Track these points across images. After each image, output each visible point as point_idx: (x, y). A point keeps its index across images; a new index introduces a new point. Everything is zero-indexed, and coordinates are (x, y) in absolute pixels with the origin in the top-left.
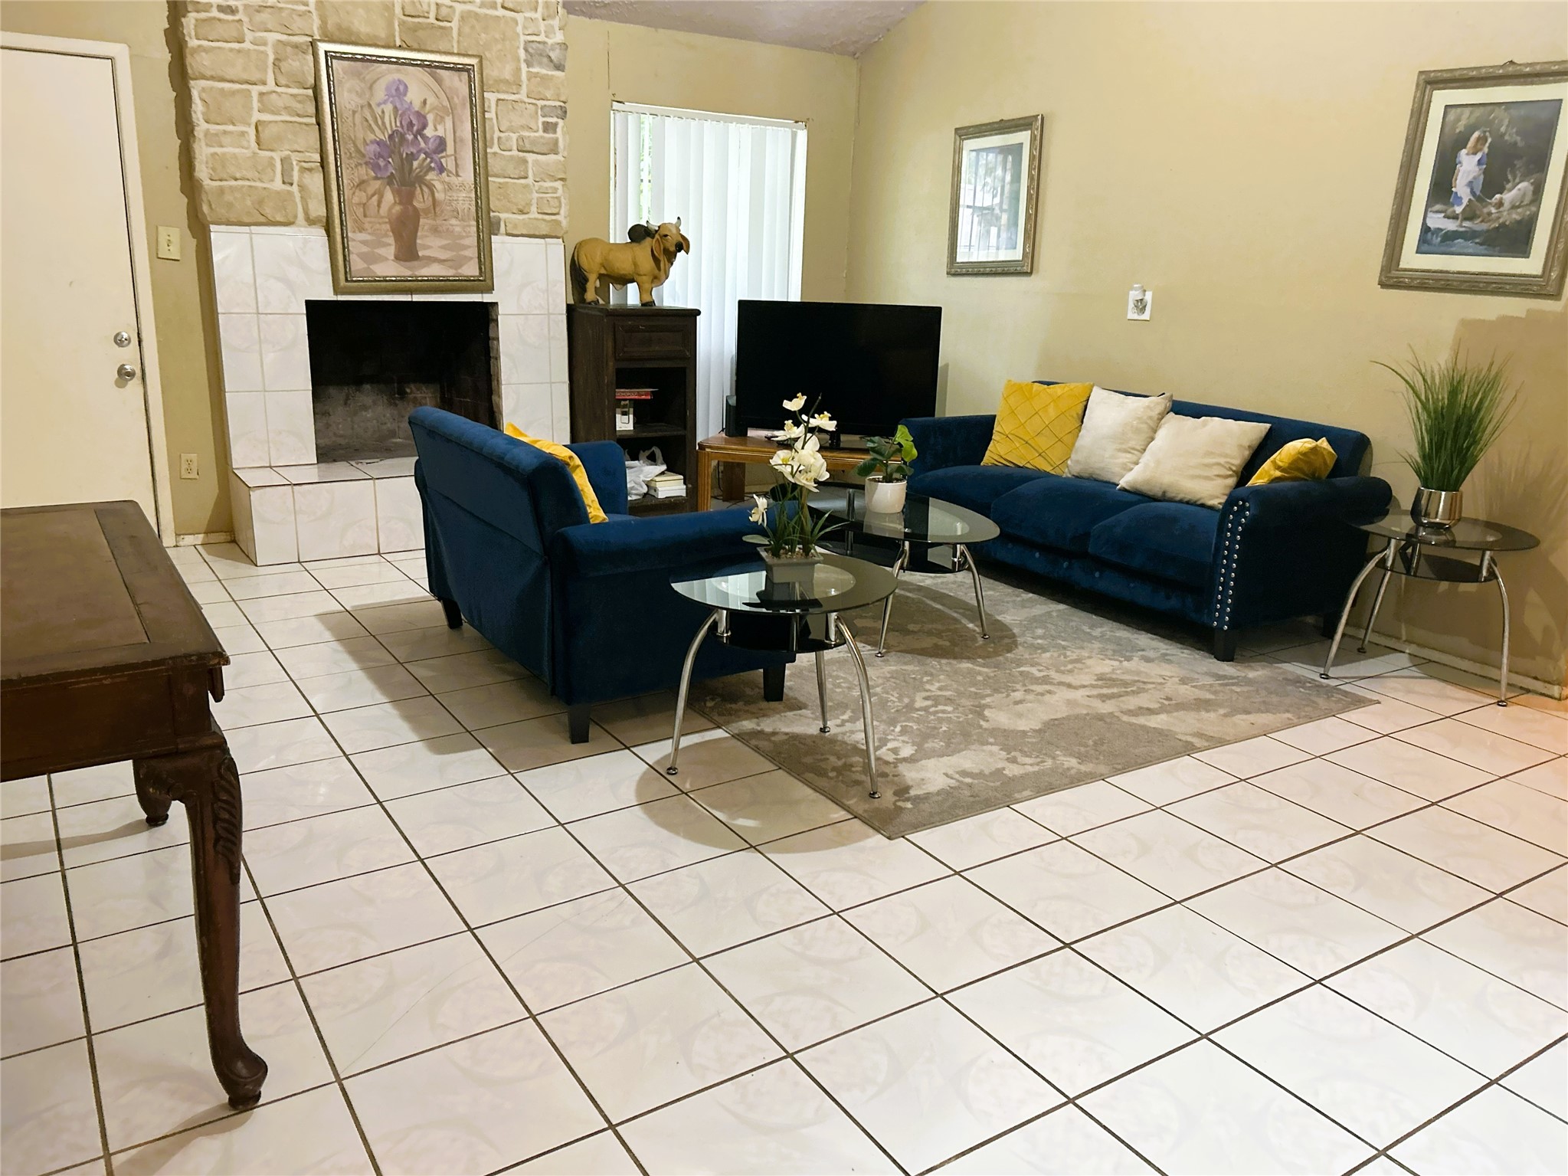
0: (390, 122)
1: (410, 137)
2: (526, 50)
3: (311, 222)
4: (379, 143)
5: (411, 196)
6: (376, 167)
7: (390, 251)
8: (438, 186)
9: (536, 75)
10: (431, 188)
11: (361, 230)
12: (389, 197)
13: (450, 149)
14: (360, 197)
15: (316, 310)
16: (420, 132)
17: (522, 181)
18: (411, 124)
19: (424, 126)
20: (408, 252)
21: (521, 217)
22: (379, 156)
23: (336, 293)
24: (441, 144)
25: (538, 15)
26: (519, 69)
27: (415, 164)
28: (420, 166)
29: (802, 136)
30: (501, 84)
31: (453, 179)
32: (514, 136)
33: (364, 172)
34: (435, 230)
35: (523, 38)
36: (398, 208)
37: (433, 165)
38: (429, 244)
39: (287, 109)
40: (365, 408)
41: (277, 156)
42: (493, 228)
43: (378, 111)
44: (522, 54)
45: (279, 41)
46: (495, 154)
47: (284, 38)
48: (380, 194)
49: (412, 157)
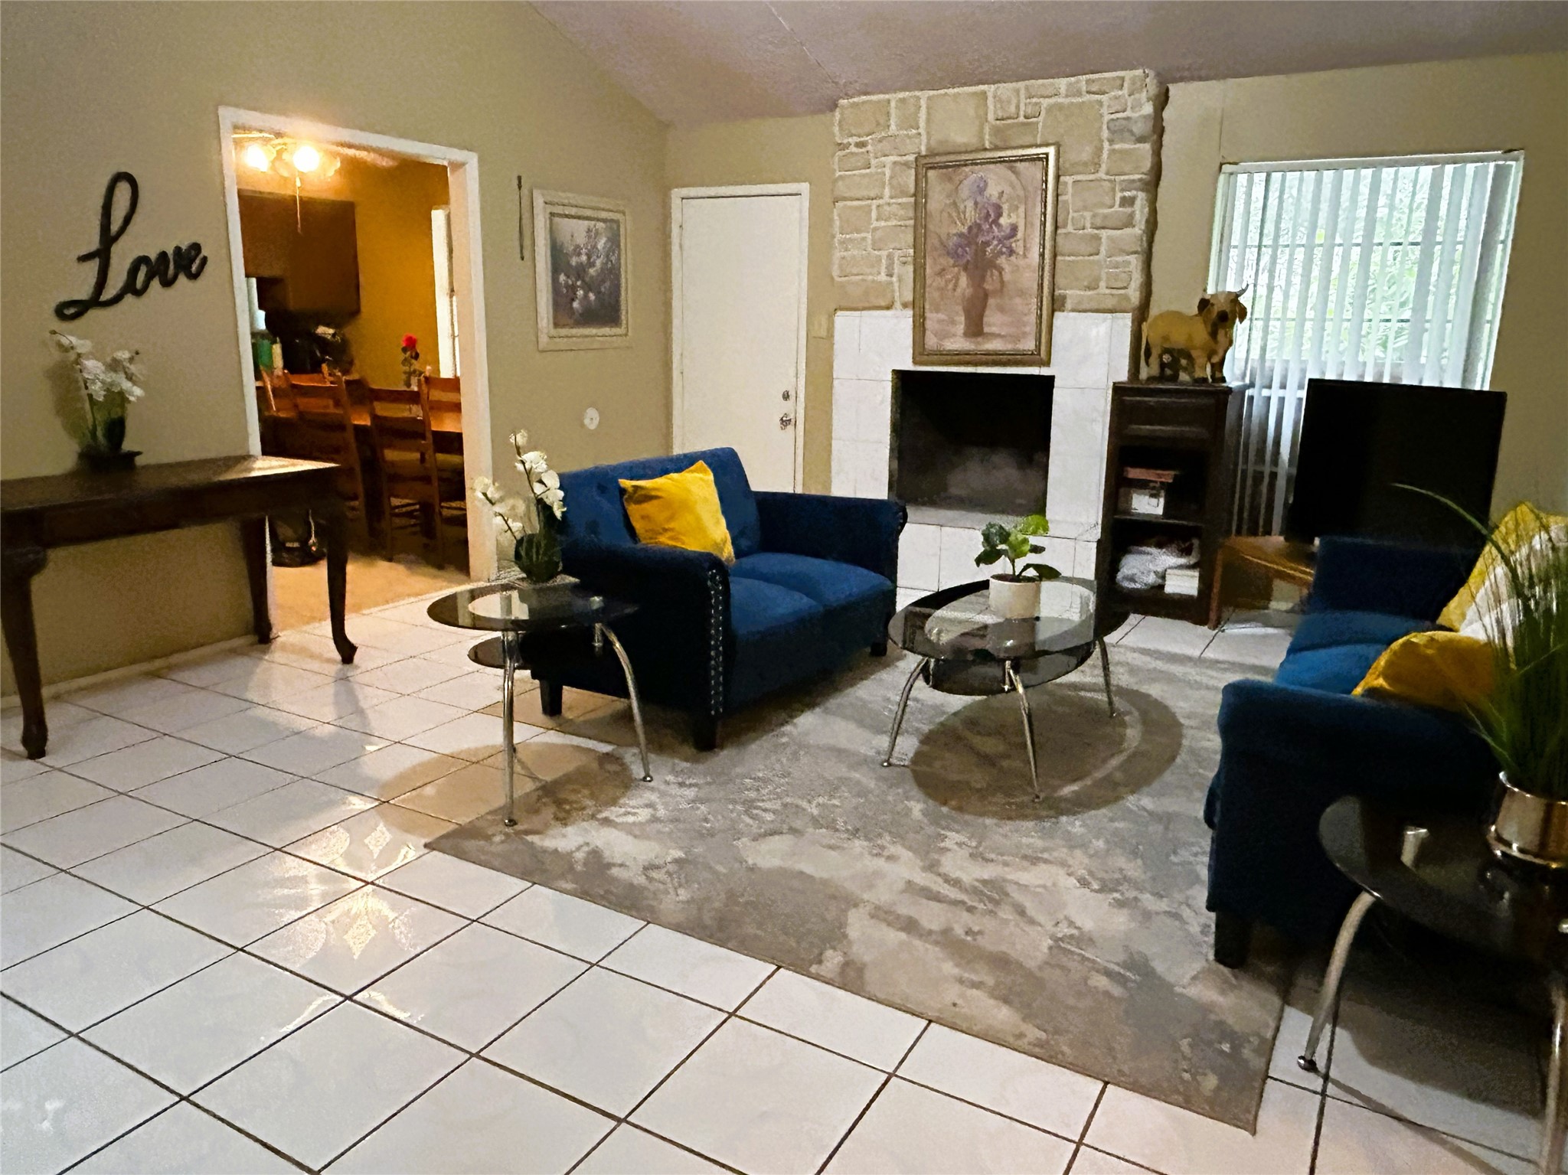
0: (971, 215)
1: (986, 227)
2: (1108, 128)
3: (905, 306)
4: (961, 235)
5: (983, 278)
6: (954, 254)
7: (960, 328)
8: (1007, 268)
9: (1121, 151)
10: (1000, 270)
11: (937, 311)
12: (964, 280)
13: (1020, 235)
14: (940, 282)
15: (904, 381)
16: (996, 222)
17: (1096, 258)
18: (988, 215)
19: (999, 215)
20: (976, 328)
21: (1091, 292)
22: (960, 246)
23: (915, 362)
24: (1014, 229)
25: (1125, 91)
26: (1100, 149)
27: (989, 250)
28: (993, 252)
31: (1021, 262)
32: (1088, 215)
33: (945, 261)
34: (1002, 309)
35: (1107, 118)
36: (971, 291)
37: (1004, 250)
38: (994, 321)
39: (894, 215)
41: (884, 253)
42: (1057, 304)
43: (962, 207)
44: (1105, 134)
45: (895, 163)
46: (1067, 234)
47: (898, 159)
48: (957, 279)
49: (987, 244)
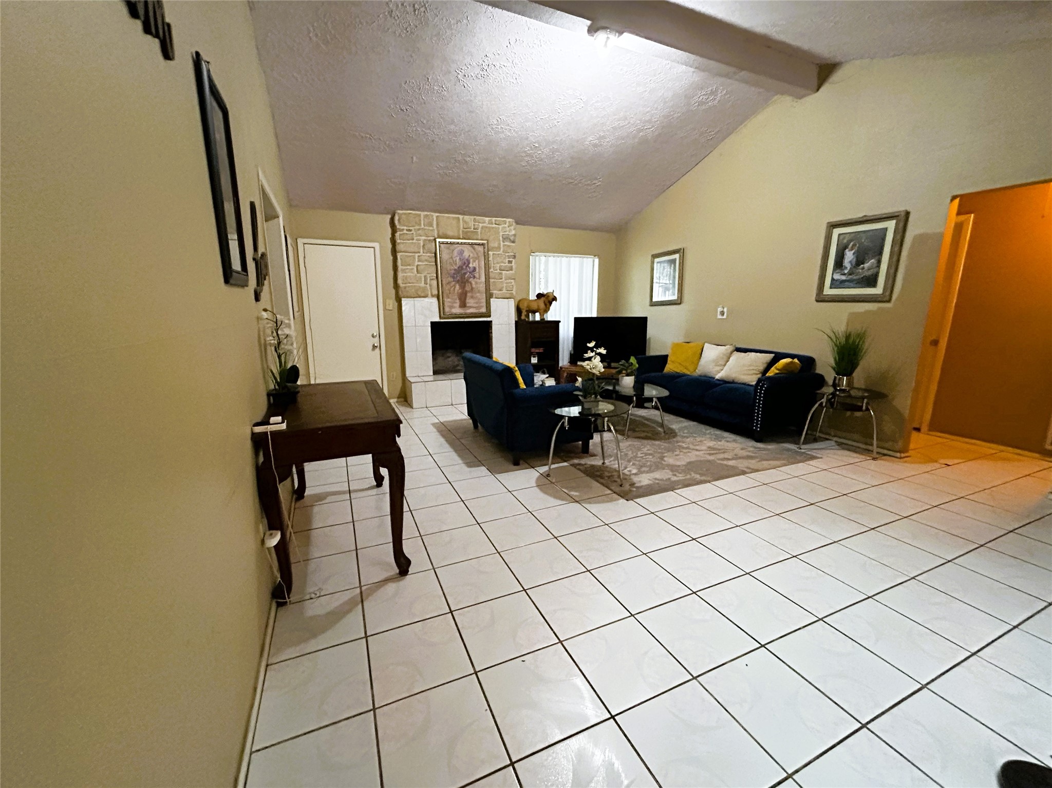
0: (459, 263)
1: (464, 267)
2: (502, 237)
3: (433, 296)
4: (455, 270)
5: (464, 287)
6: (453, 277)
7: (457, 305)
8: (473, 283)
9: (506, 245)
10: (471, 284)
11: (449, 298)
12: (457, 287)
13: (477, 270)
14: (448, 287)
15: (434, 325)
16: (468, 266)
17: (501, 280)
18: (465, 263)
19: (469, 263)
20: (463, 305)
21: (500, 292)
22: (454, 274)
23: (440, 317)
24: (475, 269)
25: (506, 226)
26: (500, 244)
27: (466, 276)
28: (468, 277)
29: (597, 261)
30: (493, 249)
31: (478, 280)
32: (498, 265)
33: (450, 279)
34: (472, 297)
35: (501, 234)
36: (460, 291)
37: (472, 276)
38: (470, 302)
39: (426, 260)
40: (449, 357)
41: (423, 275)
42: (491, 296)
43: (454, 259)
44: (501, 239)
45: (425, 240)
46: (492, 272)
47: (426, 238)
48: (455, 286)
49: (465, 274)
